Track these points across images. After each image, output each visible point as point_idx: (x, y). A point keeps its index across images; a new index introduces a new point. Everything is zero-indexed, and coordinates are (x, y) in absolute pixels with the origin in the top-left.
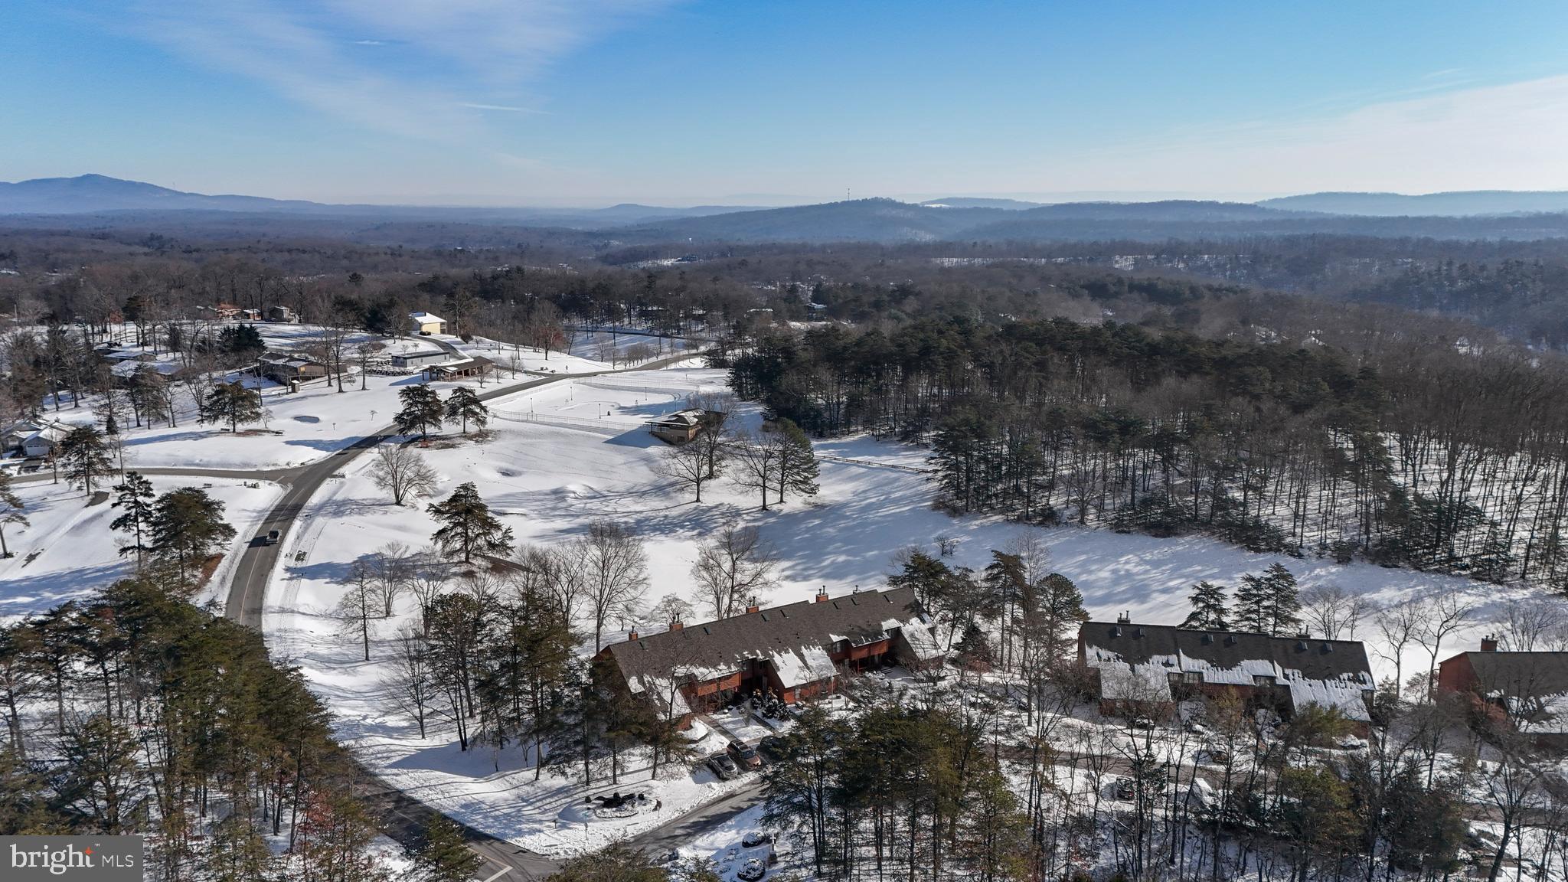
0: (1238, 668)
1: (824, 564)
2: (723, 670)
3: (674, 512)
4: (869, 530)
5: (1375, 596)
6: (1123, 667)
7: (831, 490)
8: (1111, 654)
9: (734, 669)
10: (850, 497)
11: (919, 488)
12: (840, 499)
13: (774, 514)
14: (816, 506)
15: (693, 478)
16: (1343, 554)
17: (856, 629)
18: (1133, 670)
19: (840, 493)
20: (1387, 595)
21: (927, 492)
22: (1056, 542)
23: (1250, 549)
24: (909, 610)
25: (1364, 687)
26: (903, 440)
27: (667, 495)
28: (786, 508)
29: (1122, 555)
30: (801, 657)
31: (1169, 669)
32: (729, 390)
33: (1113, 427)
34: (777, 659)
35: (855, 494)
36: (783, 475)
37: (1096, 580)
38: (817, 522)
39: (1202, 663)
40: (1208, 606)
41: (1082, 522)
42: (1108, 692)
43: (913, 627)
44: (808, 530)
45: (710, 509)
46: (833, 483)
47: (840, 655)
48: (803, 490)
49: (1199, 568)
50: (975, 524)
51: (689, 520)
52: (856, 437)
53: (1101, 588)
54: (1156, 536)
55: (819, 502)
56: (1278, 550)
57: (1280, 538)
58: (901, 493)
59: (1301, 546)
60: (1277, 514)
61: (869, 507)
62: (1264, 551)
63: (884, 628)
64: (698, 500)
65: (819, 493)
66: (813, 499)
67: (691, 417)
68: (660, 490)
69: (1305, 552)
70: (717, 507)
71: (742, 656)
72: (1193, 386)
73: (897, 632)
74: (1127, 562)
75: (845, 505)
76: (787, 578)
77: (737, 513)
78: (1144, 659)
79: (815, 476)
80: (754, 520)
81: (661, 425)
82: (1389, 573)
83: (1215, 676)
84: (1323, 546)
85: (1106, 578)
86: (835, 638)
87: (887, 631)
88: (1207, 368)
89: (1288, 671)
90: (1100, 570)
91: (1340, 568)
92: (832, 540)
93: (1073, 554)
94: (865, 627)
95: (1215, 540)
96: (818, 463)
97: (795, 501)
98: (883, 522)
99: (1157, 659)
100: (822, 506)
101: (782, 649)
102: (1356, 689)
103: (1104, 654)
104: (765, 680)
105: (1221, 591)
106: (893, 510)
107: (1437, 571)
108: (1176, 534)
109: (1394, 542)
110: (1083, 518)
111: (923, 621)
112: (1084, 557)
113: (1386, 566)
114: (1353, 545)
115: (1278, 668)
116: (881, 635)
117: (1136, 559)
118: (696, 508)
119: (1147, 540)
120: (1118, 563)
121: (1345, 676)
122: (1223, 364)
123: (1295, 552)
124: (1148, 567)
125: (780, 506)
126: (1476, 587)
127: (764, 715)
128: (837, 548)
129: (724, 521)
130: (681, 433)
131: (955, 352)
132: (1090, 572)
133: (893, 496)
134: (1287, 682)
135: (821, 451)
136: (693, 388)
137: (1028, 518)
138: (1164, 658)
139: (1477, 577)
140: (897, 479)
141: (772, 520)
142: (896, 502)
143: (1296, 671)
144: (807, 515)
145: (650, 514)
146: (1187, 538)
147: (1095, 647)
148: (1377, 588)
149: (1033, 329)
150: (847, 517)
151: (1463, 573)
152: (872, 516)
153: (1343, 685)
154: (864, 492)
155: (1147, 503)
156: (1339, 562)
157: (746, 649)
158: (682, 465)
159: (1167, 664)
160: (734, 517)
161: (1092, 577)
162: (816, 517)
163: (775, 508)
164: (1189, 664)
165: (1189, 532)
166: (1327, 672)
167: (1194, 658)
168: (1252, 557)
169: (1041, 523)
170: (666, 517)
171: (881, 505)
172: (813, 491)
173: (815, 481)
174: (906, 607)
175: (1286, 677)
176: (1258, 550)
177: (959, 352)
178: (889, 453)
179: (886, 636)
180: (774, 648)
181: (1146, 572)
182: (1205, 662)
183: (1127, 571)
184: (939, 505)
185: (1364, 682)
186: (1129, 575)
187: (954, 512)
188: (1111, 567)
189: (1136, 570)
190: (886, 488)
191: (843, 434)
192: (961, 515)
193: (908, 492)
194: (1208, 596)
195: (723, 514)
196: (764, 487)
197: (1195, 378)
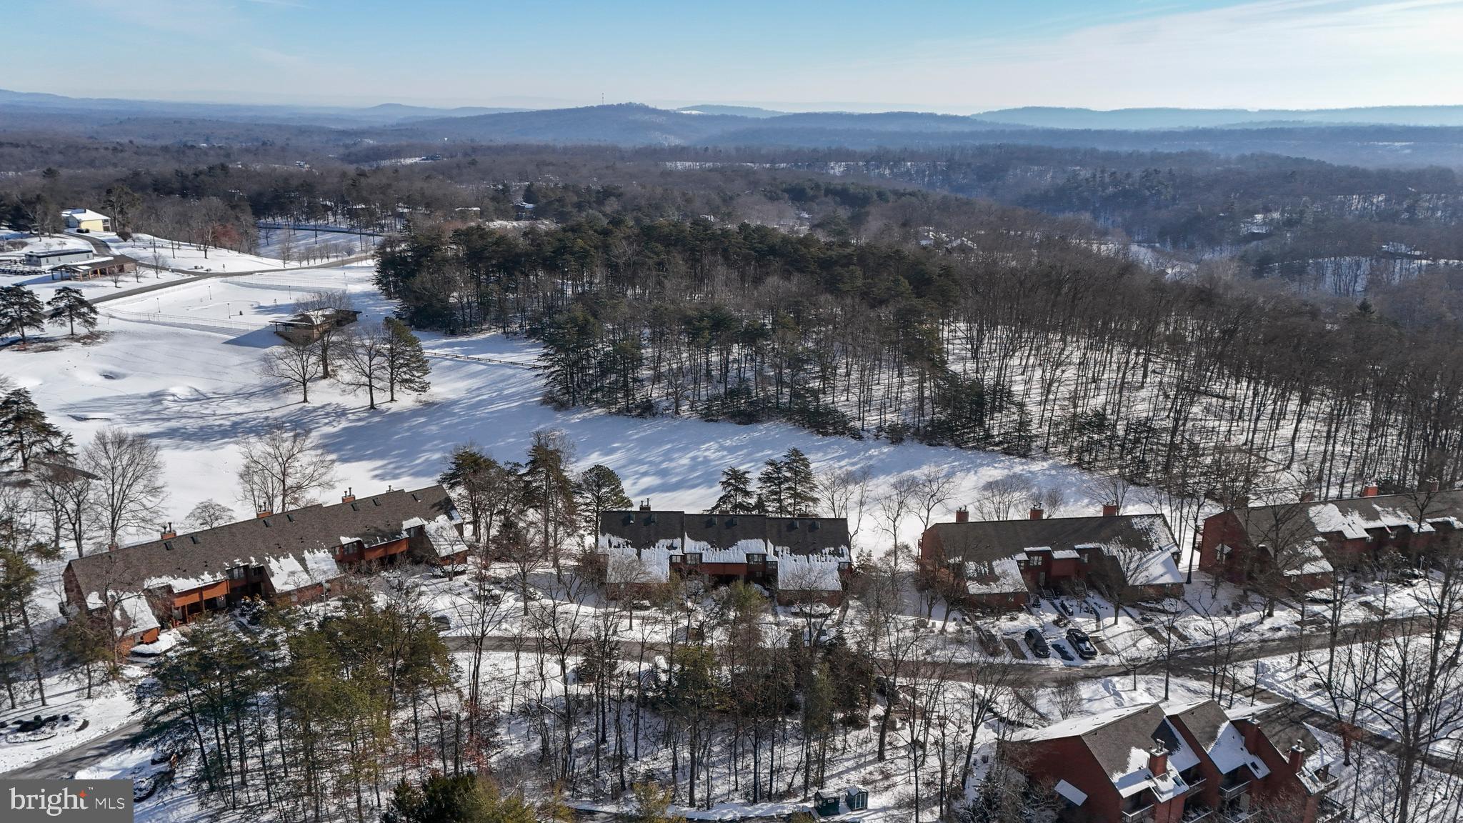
0: (735, 548)
1: (417, 462)
2: (207, 579)
3: (277, 414)
4: (472, 427)
5: (916, 473)
6: (631, 551)
7: (442, 388)
8: (621, 541)
9: (219, 577)
10: (462, 394)
11: (533, 384)
12: (453, 396)
13: (382, 412)
14: (428, 404)
15: (297, 377)
16: (895, 435)
17: (372, 531)
18: (639, 554)
19: (454, 390)
20: (920, 473)
21: (536, 389)
22: (649, 432)
23: (819, 433)
24: (436, 508)
25: (842, 560)
26: (529, 337)
27: (275, 396)
28: (394, 407)
29: (704, 444)
30: (302, 561)
31: (672, 552)
32: (376, 287)
33: (705, 323)
34: (273, 565)
35: (469, 391)
36: (392, 374)
37: (675, 468)
38: (422, 420)
39: (704, 544)
40: (737, 489)
41: (677, 413)
42: (612, 577)
43: (439, 526)
44: (410, 428)
45: (316, 409)
46: (450, 380)
47: (349, 559)
48: (411, 388)
49: (770, 452)
50: (576, 418)
51: (290, 421)
52: (488, 335)
53: (677, 474)
54: (740, 423)
55: (431, 400)
56: (843, 433)
57: (845, 423)
58: (514, 390)
59: (863, 429)
60: (843, 401)
61: (480, 404)
62: (831, 434)
63: (404, 527)
64: (305, 400)
65: (429, 392)
66: (424, 397)
67: (317, 316)
68: (270, 391)
69: (865, 434)
70: (323, 407)
71: (232, 563)
72: (794, 284)
73: (420, 529)
74: (707, 449)
75: (454, 403)
76: (376, 476)
77: (341, 413)
78: (650, 543)
79: (426, 374)
80: (359, 420)
81: (286, 325)
82: (932, 450)
83: (713, 556)
84: (880, 429)
85: (684, 465)
86: (345, 540)
87: (408, 530)
88: (813, 267)
89: (779, 549)
90: (681, 458)
91: (892, 448)
92: (432, 438)
93: (661, 444)
94: (382, 527)
95: (790, 426)
96: (427, 361)
97: (406, 400)
98: (488, 418)
99: (664, 542)
100: (433, 404)
101: (280, 552)
102: (833, 563)
103: (615, 540)
106: (502, 406)
107: (974, 448)
108: (757, 422)
109: (940, 423)
110: (677, 408)
111: (451, 518)
112: (669, 446)
113: (930, 445)
114: (906, 427)
115: (770, 545)
116: (400, 533)
117: (716, 446)
118: (301, 409)
119: (730, 427)
120: (699, 450)
121: (827, 550)
122: (826, 264)
123: (857, 435)
124: (725, 453)
125: (389, 405)
126: (1003, 461)
127: (249, 622)
128: (436, 445)
129: (326, 421)
130: (305, 332)
131: (588, 252)
132: (671, 460)
133: (505, 392)
134: (776, 559)
135: (433, 347)
136: (343, 287)
137: (628, 410)
138: (669, 542)
139: (1007, 452)
140: (514, 376)
141: (377, 419)
142: (507, 398)
143: (785, 548)
144: (414, 413)
145: (250, 416)
146: (765, 425)
147: (607, 535)
148: (918, 465)
150: (454, 415)
151: (996, 448)
152: (480, 413)
153: (824, 559)
154: (478, 389)
155: (731, 394)
156: (893, 443)
157: (237, 557)
158: (290, 366)
159: (671, 547)
160: (338, 416)
161: (673, 465)
162: (421, 416)
163: (384, 407)
164: (691, 545)
165: (770, 418)
166: (811, 548)
167: (697, 540)
168: (818, 440)
169: (640, 415)
170: (267, 418)
171: (491, 401)
172: (423, 389)
173: (427, 378)
174: (434, 506)
175: (776, 553)
176: (825, 434)
177: (593, 252)
178: (514, 350)
179: (405, 535)
180: (271, 554)
181: (723, 457)
182: (706, 543)
183: (705, 457)
184: (546, 401)
185: (842, 555)
186: (706, 461)
187: (561, 406)
188: (691, 455)
189: (713, 456)
190: (501, 385)
191: (475, 332)
192: (567, 409)
193: (521, 389)
194: (736, 480)
195: (327, 414)
196: (371, 387)
197: (796, 278)
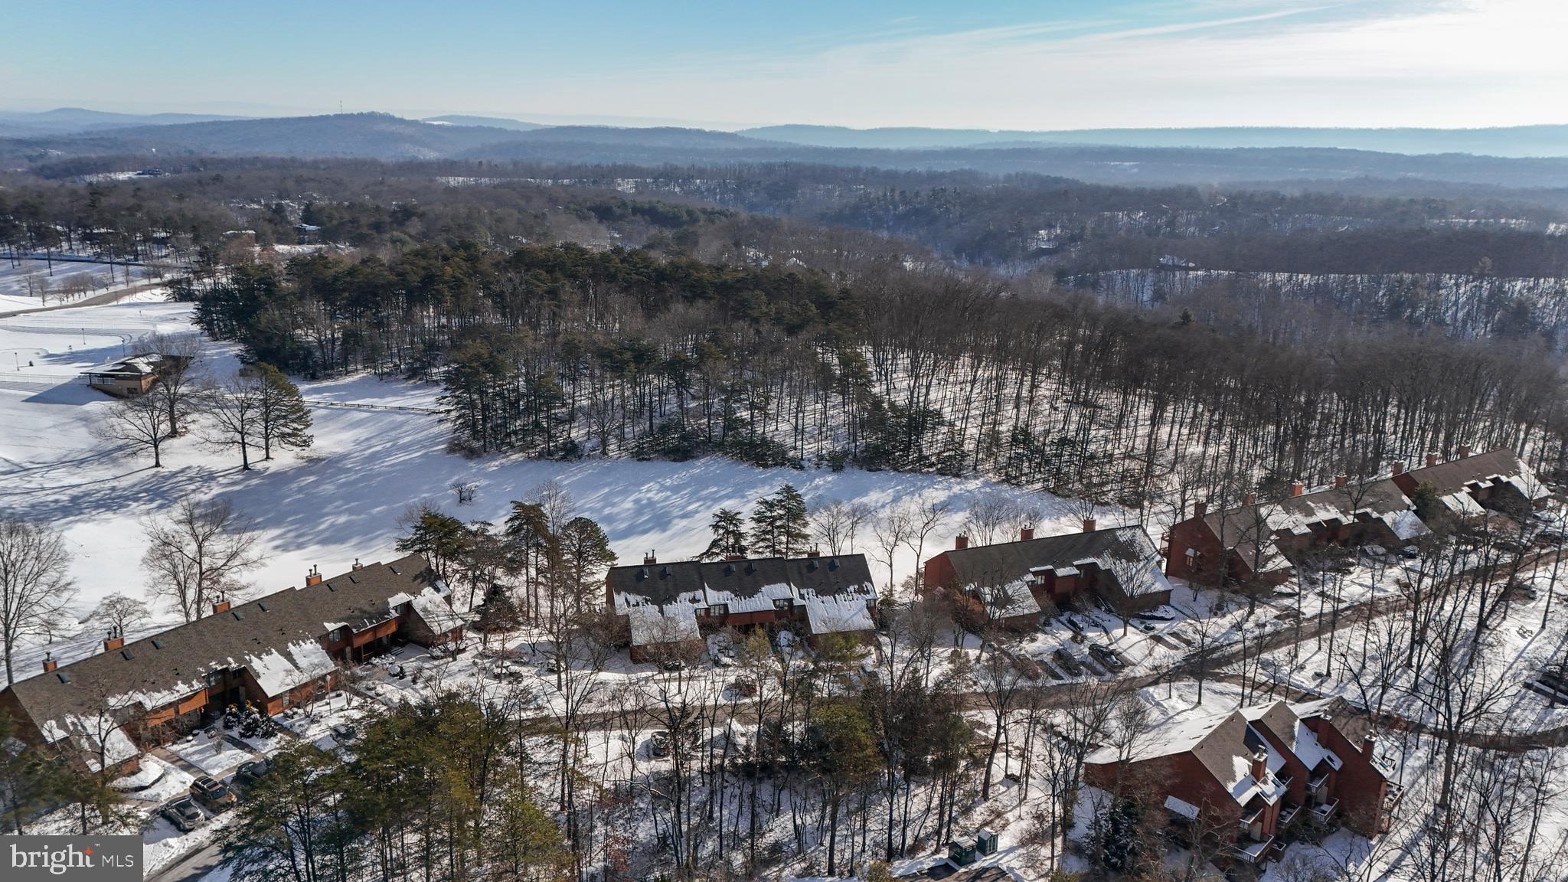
0: (760, 594)
2: (183, 689)
3: (125, 483)
4: (374, 483)
5: (865, 500)
6: (652, 609)
7: (327, 441)
8: (639, 598)
9: (197, 685)
10: (350, 447)
11: (431, 431)
12: (339, 450)
13: (258, 473)
14: (310, 460)
15: (148, 438)
16: (836, 463)
17: (357, 613)
18: (661, 611)
19: (340, 442)
20: (873, 498)
21: (440, 435)
22: (579, 476)
23: (759, 465)
24: (419, 580)
25: (868, 597)
26: (409, 378)
27: (114, 461)
28: (273, 466)
29: (643, 485)
30: (289, 656)
31: (696, 605)
32: (196, 328)
33: (628, 355)
34: (256, 664)
35: (358, 442)
36: (266, 428)
37: (618, 514)
38: (312, 479)
39: (727, 593)
40: (728, 532)
41: (604, 453)
42: (639, 638)
43: (427, 599)
44: (300, 490)
45: (174, 475)
46: (330, 432)
47: (340, 647)
48: (292, 444)
49: (715, 489)
50: (493, 466)
51: (146, 491)
52: (356, 377)
53: (623, 520)
54: (675, 460)
55: (314, 455)
56: (783, 464)
57: (784, 453)
58: (409, 439)
59: (802, 459)
60: (780, 430)
61: (374, 457)
62: (771, 466)
63: (392, 605)
64: (157, 465)
65: (313, 446)
66: (307, 453)
67: (143, 365)
68: (104, 456)
69: (806, 464)
70: (183, 471)
71: (207, 667)
72: (698, 311)
73: (407, 607)
74: (649, 491)
75: (344, 457)
76: (276, 548)
77: (210, 477)
78: (671, 598)
79: (308, 426)
80: (234, 484)
81: (103, 376)
82: (874, 477)
83: (739, 605)
84: (821, 457)
85: (629, 509)
86: (330, 626)
87: (395, 608)
88: (710, 292)
89: (803, 591)
90: (622, 502)
91: (836, 477)
92: (330, 499)
93: (596, 489)
94: (367, 608)
95: (727, 460)
96: (310, 411)
97: (284, 457)
98: (389, 473)
99: (684, 596)
100: (319, 460)
101: (261, 648)
102: (861, 601)
103: (632, 598)
104: (242, 690)
105: (738, 517)
106: (402, 457)
107: (911, 471)
108: (692, 457)
109: (876, 447)
110: (604, 449)
111: (438, 590)
112: (607, 490)
113: (870, 470)
114: (845, 453)
115: (794, 589)
116: (388, 613)
117: (657, 487)
118: (154, 475)
119: (667, 465)
120: (640, 492)
121: (851, 588)
122: (724, 289)
123: (797, 464)
124: (669, 493)
125: (266, 464)
126: (941, 482)
127: (242, 735)
128: (337, 507)
129: (192, 487)
130: (132, 384)
131: (461, 280)
132: (613, 505)
133: (401, 442)
134: (803, 602)
135: (310, 394)
136: (150, 328)
137: (550, 453)
138: (690, 595)
139: (941, 473)
140: (403, 423)
141: (255, 482)
142: (405, 448)
143: (810, 590)
144: (300, 472)
145: (91, 487)
146: (702, 461)
147: (622, 593)
148: (864, 492)
149: (542, 255)
150: (348, 470)
151: (931, 470)
152: (377, 467)
153: (850, 598)
154: (367, 439)
155: (665, 429)
156: (834, 471)
157: (212, 659)
158: (133, 424)
159: (694, 600)
160: (206, 481)
161: (615, 510)
162: (311, 474)
163: (259, 466)
164: (714, 597)
165: (705, 454)
166: (836, 587)
167: (719, 590)
168: (761, 473)
169: (563, 458)
170: (113, 489)
171: (388, 453)
172: (306, 444)
173: (308, 432)
174: (416, 578)
175: (802, 597)
176: (766, 466)
177: (466, 280)
178: (395, 394)
179: (394, 614)
180: (251, 652)
181: (667, 498)
182: (728, 593)
183: (649, 499)
184: (454, 447)
185: (868, 592)
186: (651, 503)
187: (471, 454)
188: (633, 498)
189: (657, 498)
190: (393, 434)
191: (340, 374)
192: (479, 456)
193: (419, 436)
194: (727, 521)
195: (191, 479)
196: (244, 444)
197: (700, 303)
